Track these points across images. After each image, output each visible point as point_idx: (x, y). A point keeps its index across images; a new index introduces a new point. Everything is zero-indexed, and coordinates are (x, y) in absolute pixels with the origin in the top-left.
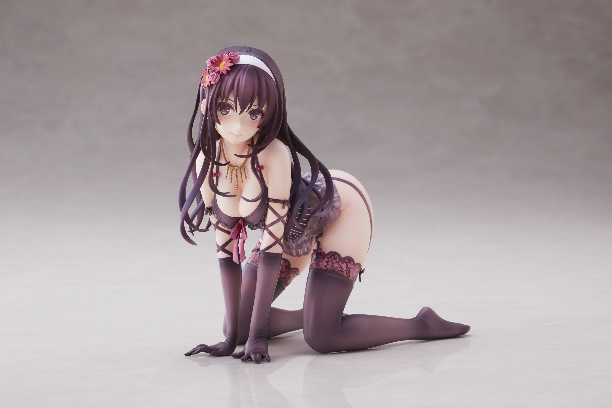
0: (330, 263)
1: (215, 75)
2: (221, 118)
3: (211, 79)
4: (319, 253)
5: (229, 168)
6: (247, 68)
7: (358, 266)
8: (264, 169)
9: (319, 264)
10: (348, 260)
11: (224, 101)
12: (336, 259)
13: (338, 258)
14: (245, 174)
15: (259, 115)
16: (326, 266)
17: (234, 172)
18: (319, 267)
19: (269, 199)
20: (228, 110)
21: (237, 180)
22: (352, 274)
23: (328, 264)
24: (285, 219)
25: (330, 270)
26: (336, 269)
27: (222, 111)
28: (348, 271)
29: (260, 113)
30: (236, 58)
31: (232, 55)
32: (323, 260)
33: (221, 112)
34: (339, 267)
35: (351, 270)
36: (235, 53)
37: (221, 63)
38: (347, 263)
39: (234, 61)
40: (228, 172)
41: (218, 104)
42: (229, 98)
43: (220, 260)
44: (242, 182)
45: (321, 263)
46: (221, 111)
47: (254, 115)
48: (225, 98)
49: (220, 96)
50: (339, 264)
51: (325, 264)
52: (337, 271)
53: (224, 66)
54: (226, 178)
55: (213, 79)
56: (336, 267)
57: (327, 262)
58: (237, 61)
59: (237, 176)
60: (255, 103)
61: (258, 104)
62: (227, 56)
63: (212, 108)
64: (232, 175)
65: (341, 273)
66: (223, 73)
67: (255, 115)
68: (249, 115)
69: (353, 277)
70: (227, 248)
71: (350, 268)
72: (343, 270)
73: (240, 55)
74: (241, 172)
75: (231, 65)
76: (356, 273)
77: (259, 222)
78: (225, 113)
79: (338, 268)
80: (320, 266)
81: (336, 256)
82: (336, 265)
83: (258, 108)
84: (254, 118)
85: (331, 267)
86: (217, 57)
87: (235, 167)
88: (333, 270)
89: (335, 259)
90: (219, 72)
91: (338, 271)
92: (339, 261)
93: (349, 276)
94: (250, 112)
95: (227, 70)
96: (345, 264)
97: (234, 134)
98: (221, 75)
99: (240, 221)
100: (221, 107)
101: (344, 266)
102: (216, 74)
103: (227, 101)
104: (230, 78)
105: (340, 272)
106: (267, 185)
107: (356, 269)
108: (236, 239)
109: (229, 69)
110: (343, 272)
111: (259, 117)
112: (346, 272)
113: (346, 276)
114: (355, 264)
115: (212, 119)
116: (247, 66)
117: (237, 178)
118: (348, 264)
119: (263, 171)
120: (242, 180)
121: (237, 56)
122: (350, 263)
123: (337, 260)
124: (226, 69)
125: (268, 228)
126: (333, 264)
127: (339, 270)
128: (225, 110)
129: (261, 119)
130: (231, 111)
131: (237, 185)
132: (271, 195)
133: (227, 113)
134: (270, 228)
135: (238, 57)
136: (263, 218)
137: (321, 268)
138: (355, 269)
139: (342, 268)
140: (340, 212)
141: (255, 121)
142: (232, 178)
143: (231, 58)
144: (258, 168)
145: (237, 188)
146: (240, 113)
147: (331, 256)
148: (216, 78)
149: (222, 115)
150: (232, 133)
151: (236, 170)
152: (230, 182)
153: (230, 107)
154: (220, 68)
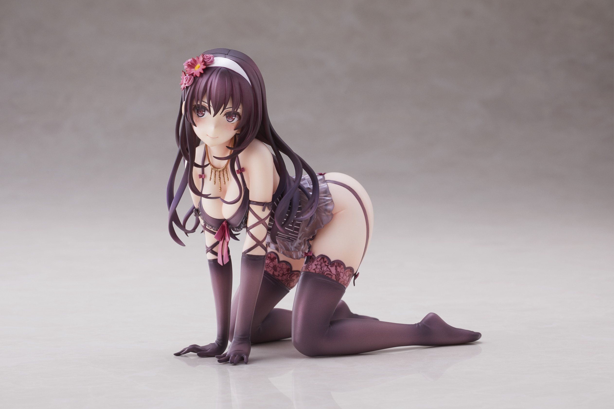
0: (319, 267)
1: (189, 77)
2: (197, 120)
3: (185, 82)
4: (309, 256)
5: (213, 170)
6: (220, 70)
7: (349, 270)
8: (244, 172)
9: (309, 267)
10: (337, 264)
11: (199, 103)
12: (326, 262)
13: (327, 262)
14: (227, 176)
15: (235, 117)
16: (314, 269)
17: (217, 173)
18: (308, 271)
19: (250, 201)
20: (204, 113)
21: (220, 182)
22: (343, 278)
23: (316, 268)
24: (267, 221)
25: (319, 273)
26: (324, 272)
27: (198, 113)
28: (338, 274)
29: (237, 116)
30: (209, 60)
31: (206, 57)
32: (313, 263)
33: (197, 115)
35: (341, 274)
36: (209, 55)
37: (196, 66)
38: (336, 267)
39: (208, 64)
40: (211, 174)
41: (193, 107)
42: (203, 100)
43: (209, 261)
44: (225, 183)
45: (310, 266)
46: (197, 113)
47: (230, 117)
48: (199, 100)
49: (194, 98)
50: (328, 267)
51: (314, 267)
53: (199, 68)
54: (210, 180)
55: (186, 81)
56: (325, 271)
57: (316, 265)
58: (210, 63)
59: (220, 178)
60: (229, 105)
61: (232, 107)
62: (201, 59)
63: (187, 111)
64: (215, 177)
65: (330, 276)
66: (197, 75)
67: (231, 117)
68: (225, 117)
69: (344, 281)
70: (214, 249)
71: (340, 272)
72: (332, 274)
73: (215, 58)
74: (224, 175)
75: (205, 67)
76: (347, 277)
77: (241, 224)
78: (201, 115)
79: (326, 271)
80: (309, 269)
81: (325, 259)
82: (325, 268)
83: (232, 110)
84: (231, 120)
85: (319, 271)
86: (194, 60)
87: (218, 168)
88: (322, 274)
89: (324, 262)
90: (192, 74)
91: (326, 275)
92: (328, 264)
93: (339, 280)
94: (225, 115)
96: (334, 268)
98: (194, 77)
99: (224, 223)
100: (197, 109)
101: (333, 270)
102: (190, 76)
103: (201, 103)
104: (203, 80)
105: (328, 275)
106: (248, 188)
107: (348, 273)
108: (221, 240)
109: (202, 72)
110: (332, 275)
111: (236, 119)
112: (336, 275)
113: (335, 280)
114: (345, 268)
115: (188, 121)
116: (221, 68)
117: (220, 180)
118: (338, 267)
120: (225, 182)
121: (210, 58)
122: (340, 267)
123: (326, 264)
124: (200, 72)
125: (249, 230)
126: (322, 268)
127: (328, 274)
128: (201, 112)
129: (238, 121)
130: (207, 113)
131: (220, 186)
132: (251, 198)
133: (203, 115)
134: (251, 231)
135: (212, 59)
136: (244, 220)
137: (310, 271)
138: (346, 273)
139: (331, 272)
140: (332, 215)
141: (231, 123)
142: (215, 180)
143: (204, 60)
144: (239, 171)
145: (220, 190)
146: (214, 115)
147: (320, 260)
148: (189, 81)
149: (198, 117)
150: (207, 135)
151: (219, 172)
152: (214, 184)
153: (205, 109)
154: (195, 70)
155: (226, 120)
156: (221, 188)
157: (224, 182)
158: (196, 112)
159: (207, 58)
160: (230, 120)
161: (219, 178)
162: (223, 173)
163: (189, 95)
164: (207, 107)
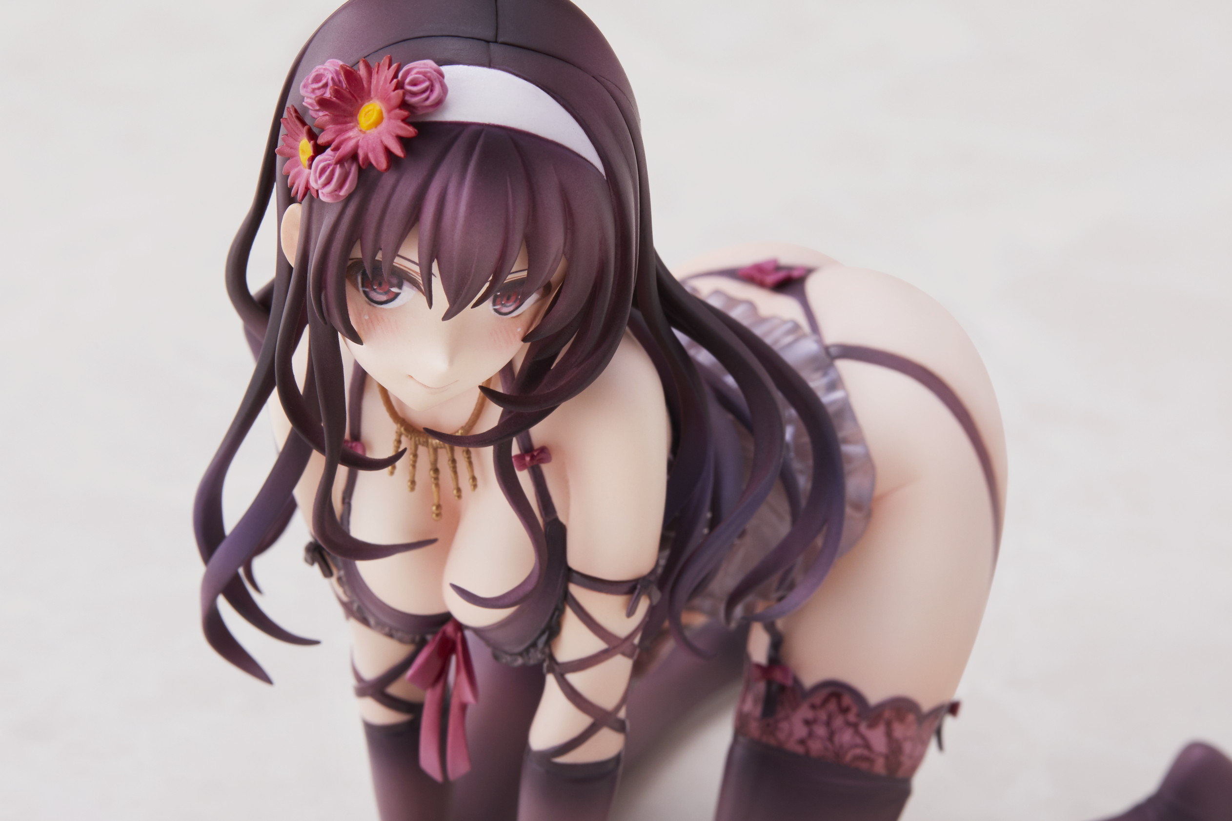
0: (821, 731)
1: (338, 171)
2: (365, 318)
3: (320, 186)
4: (778, 679)
6: (480, 142)
8: (551, 465)
9: (776, 726)
10: (893, 712)
11: (378, 258)
12: (845, 711)
13: (854, 710)
14: (472, 470)
15: (530, 292)
16: (802, 742)
17: (425, 454)
18: (772, 742)
19: (570, 570)
20: (395, 290)
21: (437, 485)
23: (811, 734)
25: (821, 756)
26: (842, 753)
27: (367, 290)
28: (895, 749)
29: (536, 287)
30: (427, 99)
31: (410, 80)
32: (793, 712)
33: (365, 293)
34: (856, 746)
35: (907, 747)
37: (361, 108)
38: (889, 725)
41: (350, 262)
43: (368, 723)
44: (459, 497)
45: (784, 725)
46: (363, 286)
48: (381, 249)
49: (359, 240)
50: (857, 732)
51: (801, 731)
52: (849, 757)
53: (376, 126)
54: (392, 473)
55: (325, 184)
56: (847, 746)
57: (808, 723)
59: (436, 471)
60: (516, 265)
61: (527, 265)
63: (325, 288)
64: (414, 466)
65: (864, 766)
66: (373, 161)
67: (513, 299)
68: (491, 307)
70: (392, 690)
71: (900, 737)
72: (874, 752)
74: (454, 461)
77: (527, 651)
78: (384, 298)
79: (851, 747)
80: (782, 736)
81: (847, 700)
82: (846, 737)
85: (823, 746)
86: (348, 74)
88: (833, 758)
89: (840, 711)
90: (353, 156)
91: (851, 760)
92: (857, 719)
93: (895, 767)
95: (388, 152)
96: (881, 728)
97: (419, 383)
98: (360, 170)
99: (449, 629)
100: (364, 274)
101: (877, 738)
102: (342, 166)
103: (390, 259)
104: (401, 184)
105: (858, 762)
106: (562, 518)
110: (872, 760)
111: (532, 300)
112: (887, 757)
113: (884, 773)
114: (921, 718)
115: (326, 323)
116: (481, 132)
117: (436, 479)
118: (895, 724)
119: (547, 469)
120: (459, 490)
121: (431, 88)
122: (901, 718)
123: (852, 717)
124: (385, 148)
125: (563, 676)
126: (831, 736)
127: (857, 757)
128: (383, 286)
129: (539, 303)
130: (408, 295)
131: (436, 501)
132: (576, 559)
133: (392, 296)
134: (574, 679)
135: (439, 95)
136: (544, 638)
137: (784, 744)
138: (922, 734)
139: (868, 746)
141: (512, 318)
142: (413, 476)
143: (407, 98)
144: (528, 459)
145: (437, 515)
146: (448, 316)
147: (826, 701)
148: (341, 185)
149: (370, 302)
150: (412, 377)
151: (431, 450)
152: (409, 489)
153: (404, 279)
154: (361, 131)
155: (493, 312)
156: (439, 507)
157: (455, 492)
158: (360, 285)
159: (415, 89)
161: (432, 473)
162: (449, 455)
163: (338, 233)
164: (412, 274)
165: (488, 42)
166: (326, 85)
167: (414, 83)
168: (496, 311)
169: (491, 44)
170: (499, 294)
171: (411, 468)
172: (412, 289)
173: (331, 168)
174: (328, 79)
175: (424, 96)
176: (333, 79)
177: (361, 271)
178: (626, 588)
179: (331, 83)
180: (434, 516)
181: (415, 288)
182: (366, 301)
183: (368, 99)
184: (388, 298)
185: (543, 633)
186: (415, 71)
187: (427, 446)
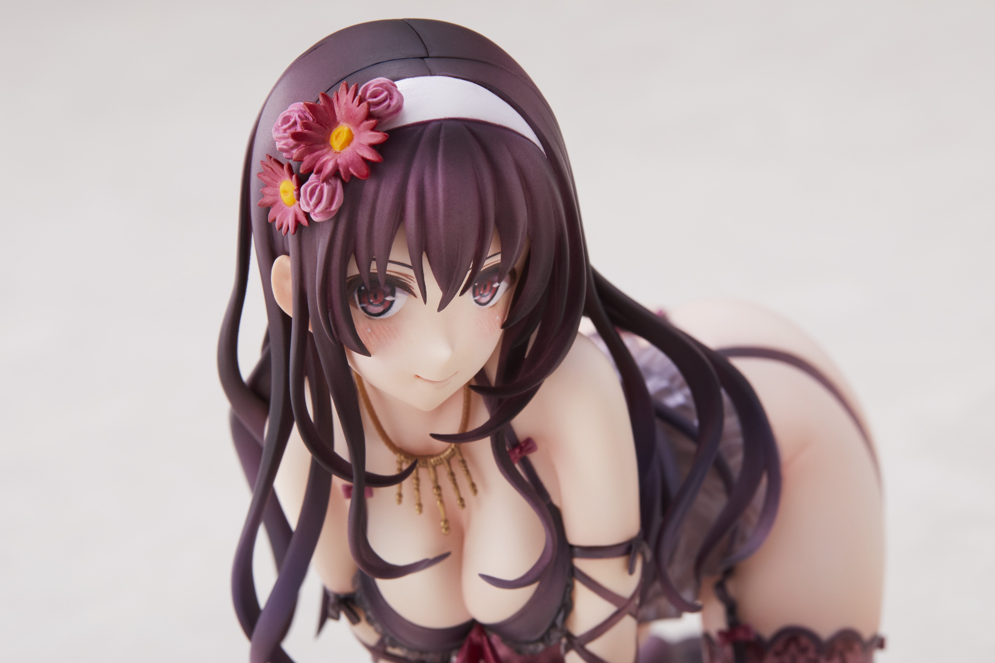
1: (326, 188)
3: (312, 208)
4: (741, 639)
6: (442, 135)
8: (538, 453)
10: (841, 644)
11: (371, 270)
12: (804, 650)
13: (812, 648)
14: (470, 478)
15: (501, 280)
17: (425, 475)
19: (572, 547)
20: (389, 298)
21: (442, 501)
27: (364, 305)
29: (506, 276)
30: (389, 106)
31: (372, 96)
33: (364, 309)
37: (331, 134)
38: (842, 656)
39: (386, 121)
41: (347, 281)
42: (391, 258)
44: (463, 505)
46: (360, 303)
47: (485, 289)
48: (374, 260)
49: (353, 257)
53: (350, 144)
54: (400, 501)
55: (317, 205)
58: (395, 116)
59: (438, 488)
60: (492, 249)
63: (332, 306)
64: (418, 489)
66: (354, 172)
67: (488, 288)
74: (452, 474)
77: (548, 633)
78: (380, 309)
81: (804, 641)
84: (488, 298)
86: (312, 108)
87: (425, 457)
89: (800, 652)
90: (336, 173)
94: (474, 287)
95: (366, 161)
97: (426, 380)
98: (344, 183)
99: (474, 635)
100: (360, 291)
102: (328, 183)
103: (383, 267)
104: (382, 188)
106: (556, 501)
109: (374, 157)
111: (503, 287)
115: (336, 343)
116: (440, 126)
117: (440, 495)
118: (846, 653)
119: (534, 458)
120: (461, 500)
121: (389, 97)
122: (851, 650)
123: (810, 655)
124: (363, 159)
125: (583, 647)
128: (379, 298)
129: (508, 291)
130: (402, 299)
131: (443, 516)
132: (575, 535)
133: (387, 306)
134: (593, 647)
136: (561, 616)
141: (490, 307)
142: (419, 499)
143: (372, 109)
144: (517, 451)
145: (447, 529)
146: (443, 305)
147: (786, 646)
149: (369, 316)
150: (418, 377)
151: (431, 470)
152: (417, 512)
153: (396, 285)
154: (336, 152)
155: (474, 303)
156: (446, 521)
157: (458, 502)
158: (358, 302)
159: (376, 100)
160: (484, 300)
161: (435, 490)
162: (448, 469)
163: (335, 249)
164: (402, 279)
165: (423, 58)
166: (295, 123)
167: (374, 95)
168: (477, 302)
169: (425, 59)
170: (476, 284)
171: (416, 492)
172: (404, 294)
173: (319, 188)
174: (295, 118)
175: (386, 103)
176: (299, 117)
177: (357, 289)
178: (623, 549)
179: (299, 120)
180: (443, 531)
181: (406, 292)
182: (365, 316)
183: (335, 124)
184: (384, 309)
185: (559, 612)
186: (372, 86)
187: (427, 467)
